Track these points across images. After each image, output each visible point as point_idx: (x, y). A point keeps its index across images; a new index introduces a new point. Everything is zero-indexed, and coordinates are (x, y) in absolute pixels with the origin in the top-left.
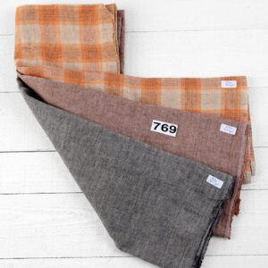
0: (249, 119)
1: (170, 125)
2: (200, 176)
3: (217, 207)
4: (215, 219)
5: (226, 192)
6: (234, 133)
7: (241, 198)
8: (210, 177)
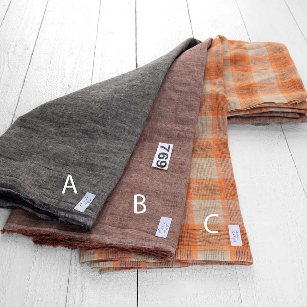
1: (168, 161)
6: (158, 234)
8: (93, 196)
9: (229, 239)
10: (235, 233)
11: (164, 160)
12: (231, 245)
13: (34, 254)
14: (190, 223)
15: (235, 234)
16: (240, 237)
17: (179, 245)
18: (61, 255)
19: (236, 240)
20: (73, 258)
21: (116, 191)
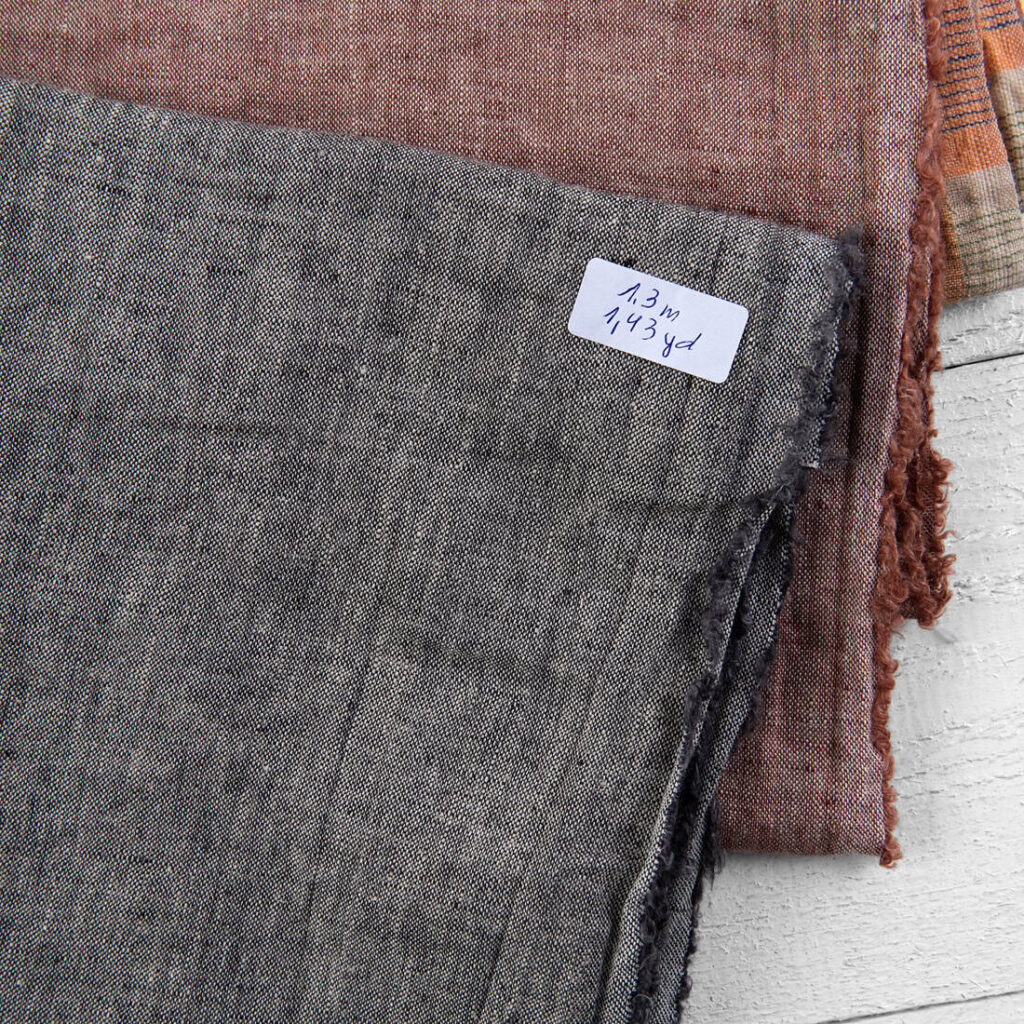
2: (498, 291)
3: (723, 572)
4: (715, 693)
5: (785, 407)
7: (941, 446)
8: (603, 279)
13: (984, 600)
18: (964, 428)
20: (974, 347)
21: (476, 153)
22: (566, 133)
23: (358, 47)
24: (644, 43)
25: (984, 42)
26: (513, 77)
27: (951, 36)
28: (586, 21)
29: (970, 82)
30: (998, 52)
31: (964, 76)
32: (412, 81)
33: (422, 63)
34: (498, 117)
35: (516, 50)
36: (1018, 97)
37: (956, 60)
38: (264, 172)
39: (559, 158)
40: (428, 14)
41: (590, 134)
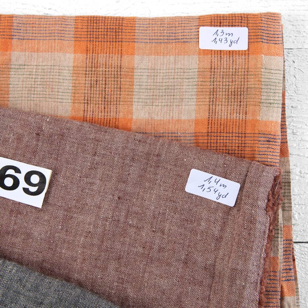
0: (284, 152)
1: (25, 168)
6: (230, 201)
9: (231, 53)
10: (218, 38)
11: (21, 177)
12: (245, 51)
14: (192, 129)
15: (221, 37)
16: (227, 30)
17: (243, 155)
19: (234, 38)
21: (112, 294)
22: (142, 293)
23: (81, 252)
24: (172, 269)
25: (282, 286)
26: (129, 271)
27: (271, 284)
28: (155, 258)
29: (274, 300)
30: (285, 290)
31: (273, 297)
32: (96, 267)
33: (100, 262)
34: (121, 283)
35: (131, 262)
36: (289, 306)
37: (271, 292)
38: (41, 295)
39: (138, 301)
40: (105, 247)
41: (149, 296)
